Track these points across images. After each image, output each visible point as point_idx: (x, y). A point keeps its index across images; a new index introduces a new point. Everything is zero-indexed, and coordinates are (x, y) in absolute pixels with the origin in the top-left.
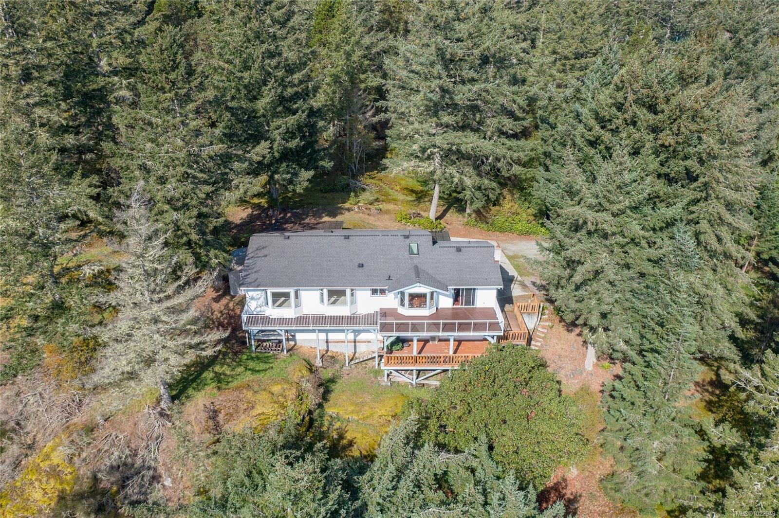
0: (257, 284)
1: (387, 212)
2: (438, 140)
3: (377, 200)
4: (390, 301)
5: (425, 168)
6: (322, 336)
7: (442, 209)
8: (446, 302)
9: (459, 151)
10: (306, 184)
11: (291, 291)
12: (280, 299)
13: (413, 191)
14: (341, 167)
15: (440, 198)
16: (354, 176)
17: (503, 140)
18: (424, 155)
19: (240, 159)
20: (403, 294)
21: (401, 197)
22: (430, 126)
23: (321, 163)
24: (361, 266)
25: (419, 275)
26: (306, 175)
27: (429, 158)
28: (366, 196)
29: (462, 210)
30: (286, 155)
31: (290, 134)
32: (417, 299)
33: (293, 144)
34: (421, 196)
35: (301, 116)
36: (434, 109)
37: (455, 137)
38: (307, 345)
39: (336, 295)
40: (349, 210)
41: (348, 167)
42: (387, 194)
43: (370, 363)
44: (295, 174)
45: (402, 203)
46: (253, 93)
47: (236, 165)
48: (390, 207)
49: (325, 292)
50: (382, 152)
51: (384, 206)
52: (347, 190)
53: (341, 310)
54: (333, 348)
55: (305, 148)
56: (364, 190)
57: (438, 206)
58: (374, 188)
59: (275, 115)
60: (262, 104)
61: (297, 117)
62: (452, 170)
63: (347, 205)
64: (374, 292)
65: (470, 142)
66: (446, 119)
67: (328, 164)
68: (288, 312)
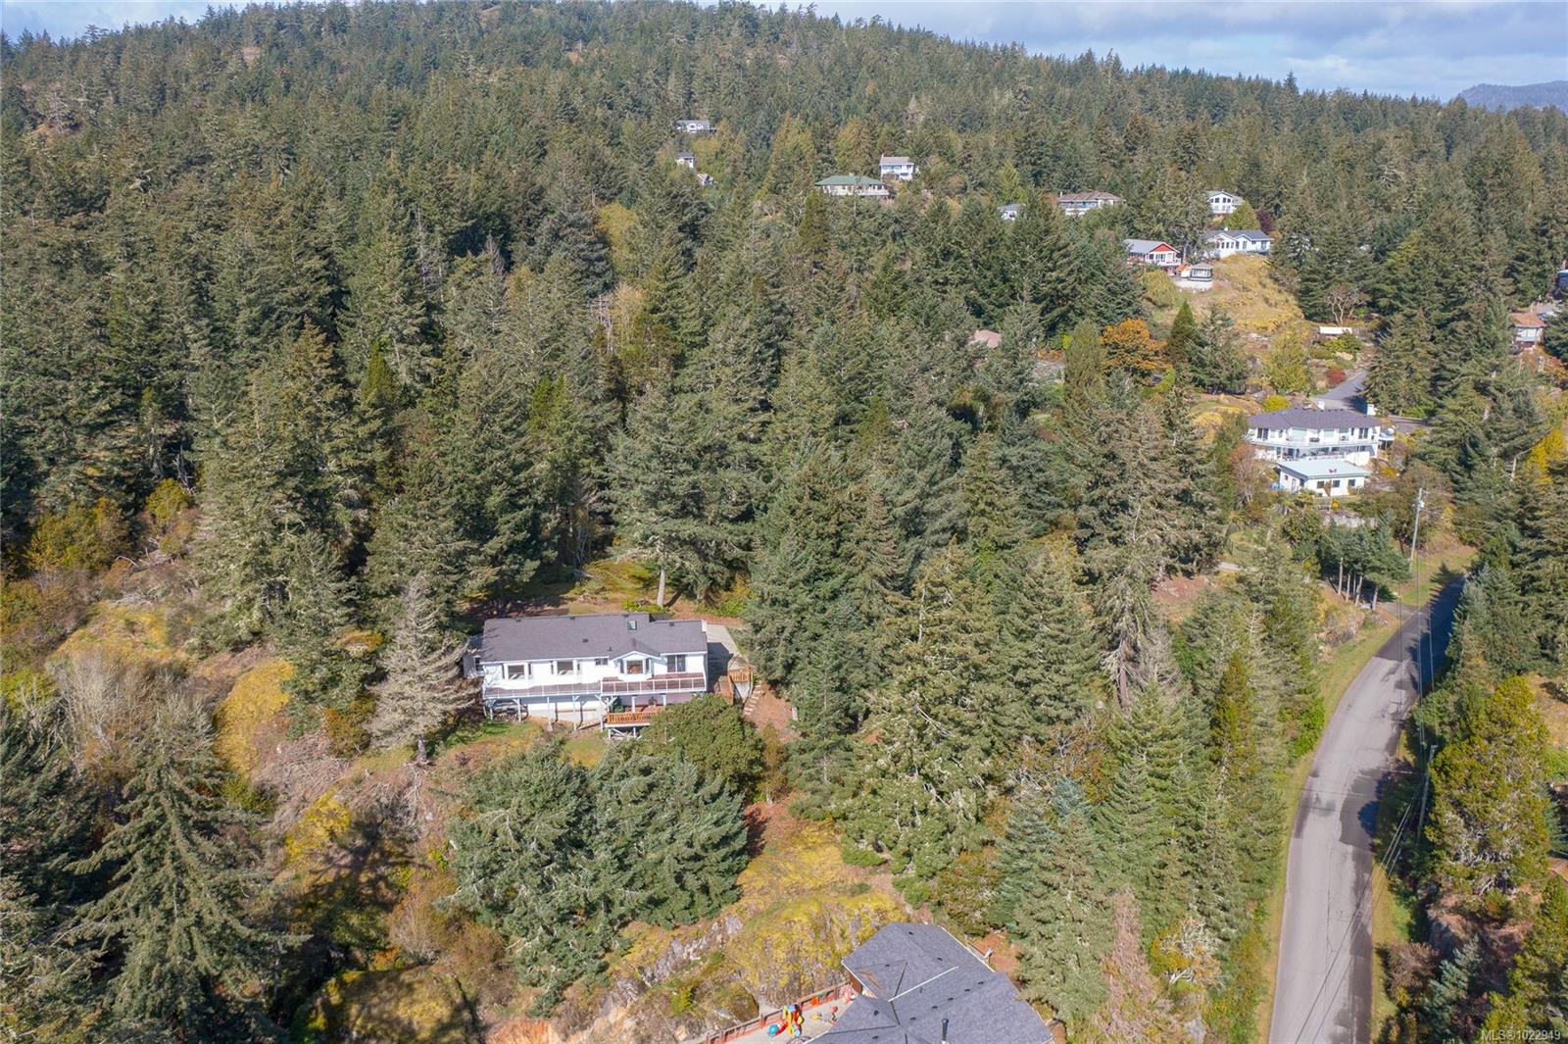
0: (495, 659)
1: (614, 601)
2: (657, 528)
3: (603, 589)
4: (611, 670)
5: (648, 554)
6: (552, 706)
7: (671, 596)
8: (661, 669)
9: (678, 538)
10: (532, 573)
11: (525, 663)
12: (516, 671)
13: (640, 579)
14: (565, 557)
15: (667, 585)
16: (579, 566)
17: (726, 524)
18: (645, 541)
19: (477, 552)
20: (621, 661)
21: (630, 585)
22: (651, 515)
23: (545, 553)
24: (586, 641)
25: (635, 645)
26: (531, 566)
27: (652, 545)
28: (593, 585)
29: (692, 596)
30: (513, 547)
31: (518, 529)
32: (635, 667)
33: (520, 537)
34: (648, 583)
35: (528, 511)
36: (653, 500)
37: (672, 524)
38: (539, 715)
39: (565, 667)
40: (572, 599)
41: (573, 556)
42: (614, 584)
43: (596, 729)
44: (522, 564)
45: (629, 590)
46: (484, 491)
47: (472, 558)
48: (618, 595)
49: (555, 664)
50: (608, 539)
51: (610, 595)
52: (571, 580)
53: (570, 678)
54: (562, 718)
55: (529, 540)
56: (589, 579)
57: (666, 593)
58: (600, 578)
59: (504, 511)
60: (493, 502)
61: (524, 511)
62: (675, 556)
63: (570, 595)
64: (598, 662)
65: (689, 528)
66: (665, 507)
67: (551, 554)
68: (522, 684)
